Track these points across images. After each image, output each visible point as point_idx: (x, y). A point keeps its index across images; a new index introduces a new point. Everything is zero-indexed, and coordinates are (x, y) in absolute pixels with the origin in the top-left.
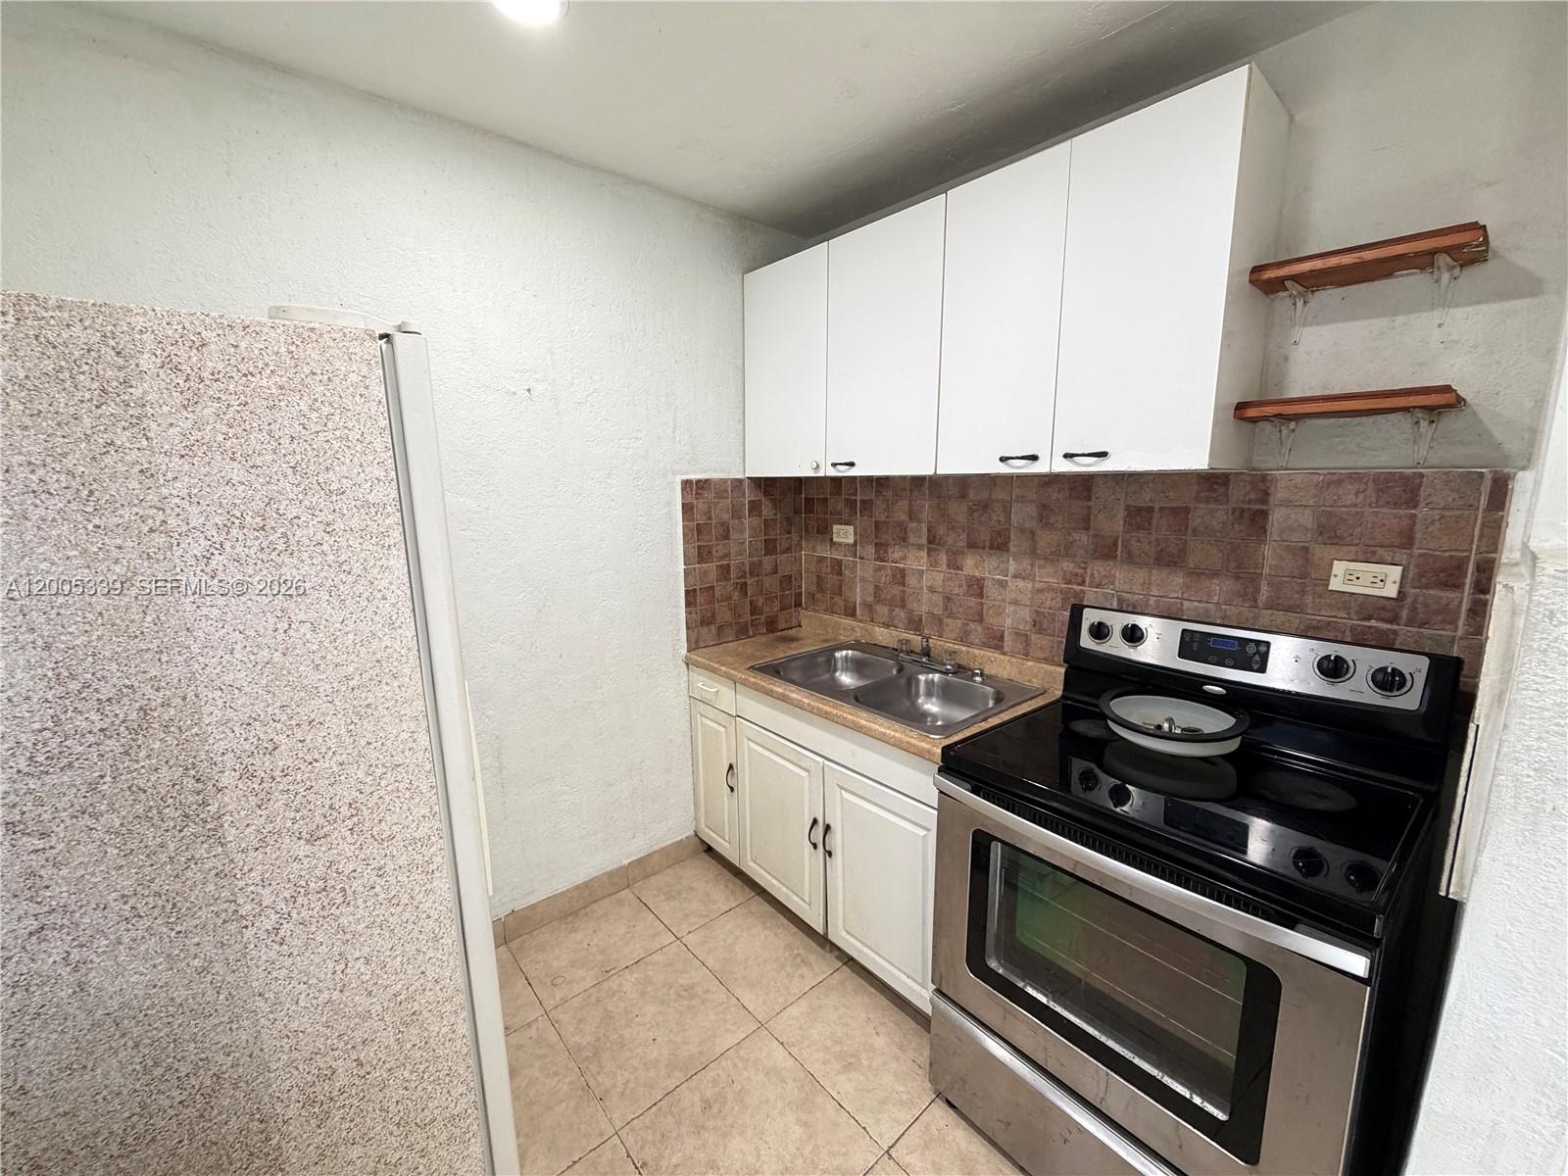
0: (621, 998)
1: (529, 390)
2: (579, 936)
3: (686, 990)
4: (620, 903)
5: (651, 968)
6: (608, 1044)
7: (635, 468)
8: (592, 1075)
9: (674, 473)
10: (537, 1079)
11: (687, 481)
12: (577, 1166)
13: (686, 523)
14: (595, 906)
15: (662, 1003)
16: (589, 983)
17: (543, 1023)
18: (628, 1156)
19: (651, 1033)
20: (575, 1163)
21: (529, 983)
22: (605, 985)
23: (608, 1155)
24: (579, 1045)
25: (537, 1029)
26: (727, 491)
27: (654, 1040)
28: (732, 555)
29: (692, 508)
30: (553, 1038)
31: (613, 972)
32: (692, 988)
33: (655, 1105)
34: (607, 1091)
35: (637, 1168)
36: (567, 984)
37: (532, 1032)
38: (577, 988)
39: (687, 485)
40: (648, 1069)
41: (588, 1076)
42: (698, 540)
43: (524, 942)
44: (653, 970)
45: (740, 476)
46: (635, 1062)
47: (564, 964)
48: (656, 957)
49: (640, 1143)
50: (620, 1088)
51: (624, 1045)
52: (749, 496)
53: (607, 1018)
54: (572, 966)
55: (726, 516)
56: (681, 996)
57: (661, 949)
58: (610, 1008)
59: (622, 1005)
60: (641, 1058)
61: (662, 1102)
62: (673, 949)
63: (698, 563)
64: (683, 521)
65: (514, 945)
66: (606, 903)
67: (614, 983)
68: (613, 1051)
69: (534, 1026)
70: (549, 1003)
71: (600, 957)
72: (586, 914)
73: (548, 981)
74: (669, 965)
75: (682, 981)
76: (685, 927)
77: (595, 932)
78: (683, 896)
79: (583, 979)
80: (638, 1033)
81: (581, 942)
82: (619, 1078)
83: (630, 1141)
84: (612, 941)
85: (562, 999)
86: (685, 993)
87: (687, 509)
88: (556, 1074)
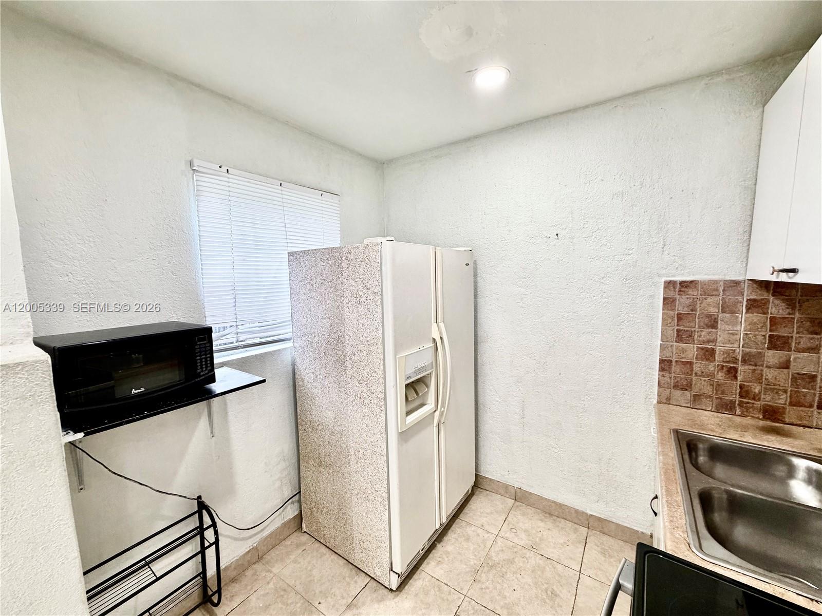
0: (524, 562)
1: (557, 235)
2: (542, 524)
3: (552, 593)
4: (576, 531)
5: (550, 567)
6: (499, 569)
7: (624, 273)
8: (482, 571)
9: (659, 276)
10: (470, 550)
11: (670, 282)
12: (446, 586)
13: (666, 311)
14: (563, 520)
15: (536, 583)
16: (522, 543)
17: (492, 537)
18: (459, 607)
19: (517, 586)
20: (447, 585)
21: (505, 521)
22: (525, 551)
23: (456, 597)
24: (492, 557)
25: (488, 537)
26: (717, 290)
27: (514, 590)
28: (718, 341)
29: (674, 300)
30: (489, 544)
31: (535, 550)
32: (556, 595)
33: (485, 607)
34: (480, 581)
35: (456, 613)
36: (515, 535)
37: (486, 536)
38: (516, 540)
39: (669, 284)
40: (499, 595)
41: (481, 569)
42: (678, 325)
43: (521, 506)
44: (550, 568)
45: (740, 278)
46: (499, 587)
47: (523, 528)
48: (559, 567)
49: (466, 609)
50: (483, 586)
51: (503, 577)
52: (748, 294)
53: (511, 562)
54: (525, 532)
55: (713, 310)
56: (546, 592)
57: (566, 566)
58: (516, 560)
59: (521, 564)
60: (502, 588)
61: (488, 610)
62: (571, 573)
63: (676, 342)
64: (663, 310)
65: (518, 504)
66: (570, 524)
67: (529, 554)
68: (498, 573)
69: (489, 535)
70: (502, 534)
71: (537, 540)
72: (554, 520)
73: (511, 526)
74: (559, 575)
75: (555, 588)
76: (591, 572)
77: (549, 529)
78: (612, 560)
79: (522, 539)
80: (513, 580)
81: (539, 527)
82: (488, 583)
83: (465, 604)
84: (550, 540)
85: (507, 538)
86: (549, 592)
87: (668, 302)
88: (475, 556)
